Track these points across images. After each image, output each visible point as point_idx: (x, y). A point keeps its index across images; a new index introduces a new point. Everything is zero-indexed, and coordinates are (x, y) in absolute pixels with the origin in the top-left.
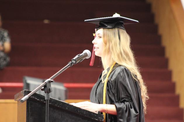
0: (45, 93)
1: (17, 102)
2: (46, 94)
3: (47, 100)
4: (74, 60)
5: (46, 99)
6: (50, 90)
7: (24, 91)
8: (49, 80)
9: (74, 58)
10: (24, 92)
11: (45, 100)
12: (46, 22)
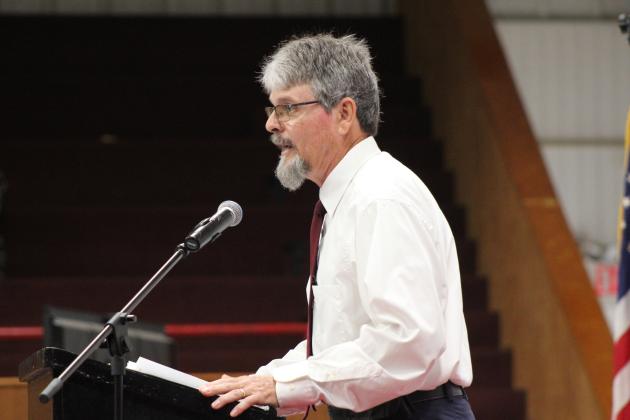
0: (112, 355)
1: (26, 383)
2: (112, 358)
3: (118, 377)
4: (192, 238)
5: (113, 373)
6: (124, 344)
7: (44, 349)
8: (121, 314)
9: (193, 235)
10: (46, 354)
11: (110, 378)
12: (107, 139)
